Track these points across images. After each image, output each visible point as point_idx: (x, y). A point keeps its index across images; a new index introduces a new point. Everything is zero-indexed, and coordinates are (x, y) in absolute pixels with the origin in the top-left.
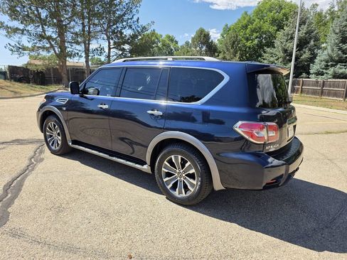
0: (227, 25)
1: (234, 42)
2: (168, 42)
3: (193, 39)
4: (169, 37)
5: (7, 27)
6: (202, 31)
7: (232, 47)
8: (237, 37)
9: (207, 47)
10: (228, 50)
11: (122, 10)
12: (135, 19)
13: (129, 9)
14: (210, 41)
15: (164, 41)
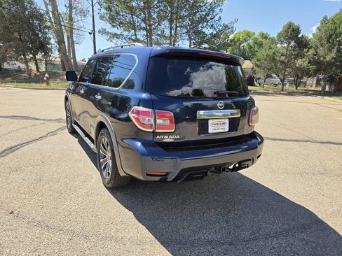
0: (326, 17)
1: (331, 36)
2: (260, 39)
3: (279, 34)
4: (263, 34)
5: (108, 33)
6: (290, 25)
7: (328, 41)
8: (336, 29)
9: (295, 42)
10: (322, 45)
11: (205, 10)
12: (217, 18)
13: (212, 9)
14: (300, 36)
15: (256, 39)
